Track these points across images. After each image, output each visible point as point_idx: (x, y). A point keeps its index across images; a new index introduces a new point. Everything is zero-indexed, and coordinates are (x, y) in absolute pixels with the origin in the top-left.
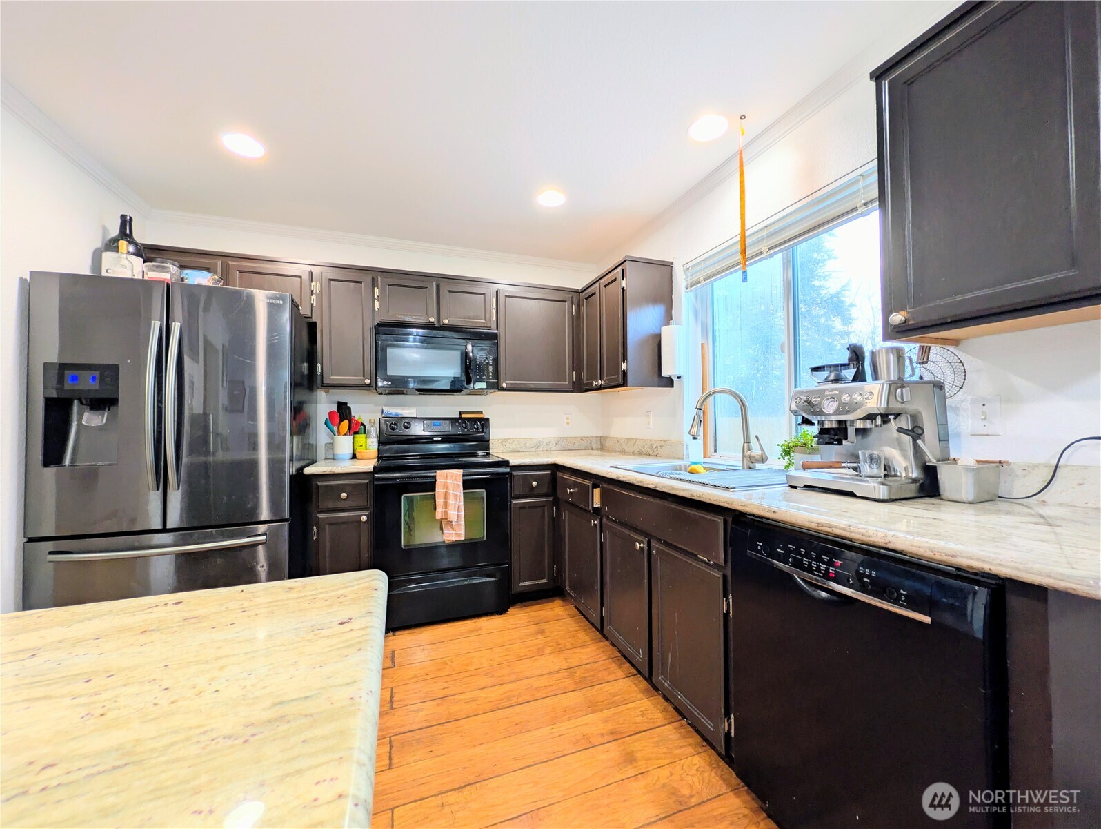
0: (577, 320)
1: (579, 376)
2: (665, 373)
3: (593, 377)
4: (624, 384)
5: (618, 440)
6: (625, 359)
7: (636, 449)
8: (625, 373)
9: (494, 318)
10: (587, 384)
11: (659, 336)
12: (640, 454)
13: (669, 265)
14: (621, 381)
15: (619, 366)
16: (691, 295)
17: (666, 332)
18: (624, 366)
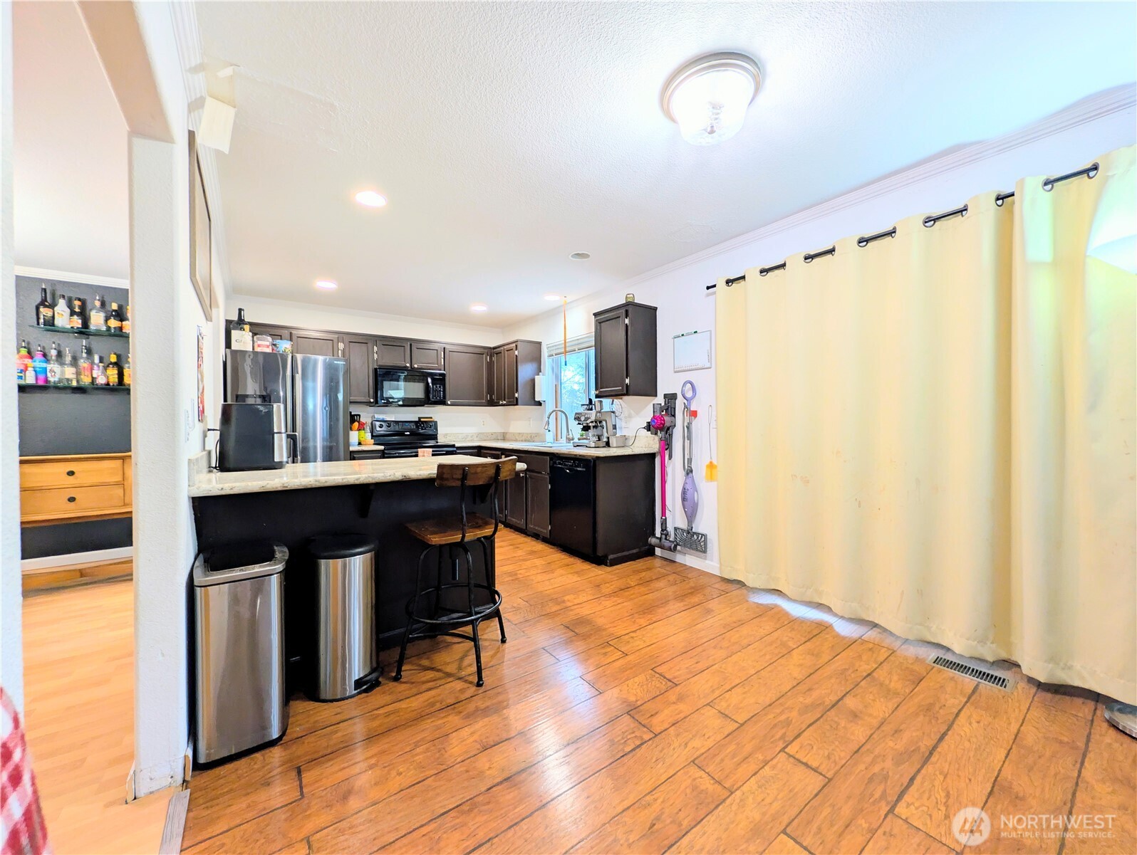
0: (490, 365)
1: (491, 397)
2: (537, 399)
3: (499, 399)
4: (517, 404)
5: (514, 434)
6: (517, 391)
7: (523, 438)
8: (517, 399)
9: (443, 363)
10: (497, 403)
11: (533, 381)
12: (525, 441)
13: (540, 343)
14: (515, 403)
15: (514, 395)
16: (551, 360)
17: (537, 378)
18: (516, 395)
